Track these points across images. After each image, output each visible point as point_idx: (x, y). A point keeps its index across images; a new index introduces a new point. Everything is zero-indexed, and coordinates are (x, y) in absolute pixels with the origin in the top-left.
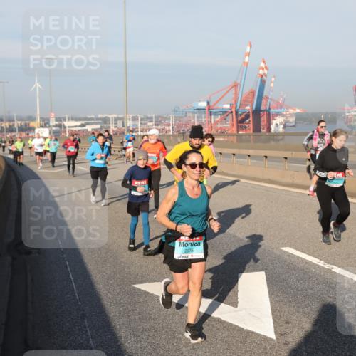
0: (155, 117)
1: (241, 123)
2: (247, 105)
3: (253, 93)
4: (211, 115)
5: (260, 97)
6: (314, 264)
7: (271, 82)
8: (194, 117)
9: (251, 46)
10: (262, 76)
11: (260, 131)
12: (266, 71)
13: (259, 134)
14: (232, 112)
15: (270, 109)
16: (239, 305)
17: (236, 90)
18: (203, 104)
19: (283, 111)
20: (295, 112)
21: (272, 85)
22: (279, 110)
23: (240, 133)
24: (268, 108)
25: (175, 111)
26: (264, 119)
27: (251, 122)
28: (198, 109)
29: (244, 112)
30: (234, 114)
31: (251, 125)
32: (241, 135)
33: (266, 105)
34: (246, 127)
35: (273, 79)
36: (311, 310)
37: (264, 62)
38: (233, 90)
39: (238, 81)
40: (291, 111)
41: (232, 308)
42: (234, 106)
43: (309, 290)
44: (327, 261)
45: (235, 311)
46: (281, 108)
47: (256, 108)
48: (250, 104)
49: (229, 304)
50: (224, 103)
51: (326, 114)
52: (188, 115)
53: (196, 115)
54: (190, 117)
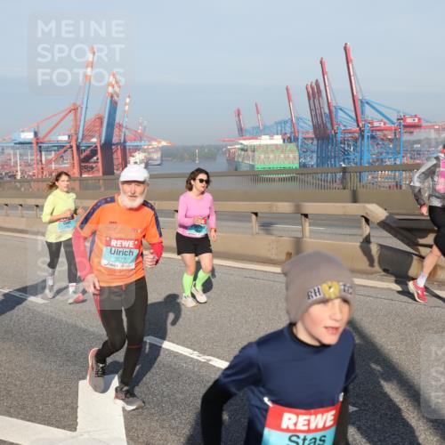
1: (85, 160)
2: (93, 137)
3: (101, 119)
4: (41, 151)
5: (111, 125)
6: (185, 356)
7: (126, 104)
8: (15, 155)
10: (112, 96)
11: (113, 173)
12: (117, 89)
13: (111, 177)
14: (71, 147)
15: (125, 142)
16: (78, 427)
17: (75, 116)
18: (29, 136)
19: (144, 144)
20: (160, 145)
21: (127, 108)
22: (138, 143)
23: (84, 176)
24: (122, 141)
26: (117, 156)
27: (100, 160)
28: (20, 143)
29: (89, 147)
30: (74, 149)
31: (100, 165)
32: (86, 179)
33: (120, 136)
34: (92, 168)
35: (128, 100)
36: (181, 423)
37: (114, 76)
38: (71, 116)
39: (78, 104)
40: (155, 144)
41: (69, 433)
42: (75, 137)
43: (178, 395)
44: (203, 352)
45: (73, 437)
46: (141, 140)
47: (106, 140)
48: (97, 135)
49: (64, 428)
50: (59, 135)
51: (201, 148)
52: (6, 151)
53: (18, 152)
54: (9, 154)
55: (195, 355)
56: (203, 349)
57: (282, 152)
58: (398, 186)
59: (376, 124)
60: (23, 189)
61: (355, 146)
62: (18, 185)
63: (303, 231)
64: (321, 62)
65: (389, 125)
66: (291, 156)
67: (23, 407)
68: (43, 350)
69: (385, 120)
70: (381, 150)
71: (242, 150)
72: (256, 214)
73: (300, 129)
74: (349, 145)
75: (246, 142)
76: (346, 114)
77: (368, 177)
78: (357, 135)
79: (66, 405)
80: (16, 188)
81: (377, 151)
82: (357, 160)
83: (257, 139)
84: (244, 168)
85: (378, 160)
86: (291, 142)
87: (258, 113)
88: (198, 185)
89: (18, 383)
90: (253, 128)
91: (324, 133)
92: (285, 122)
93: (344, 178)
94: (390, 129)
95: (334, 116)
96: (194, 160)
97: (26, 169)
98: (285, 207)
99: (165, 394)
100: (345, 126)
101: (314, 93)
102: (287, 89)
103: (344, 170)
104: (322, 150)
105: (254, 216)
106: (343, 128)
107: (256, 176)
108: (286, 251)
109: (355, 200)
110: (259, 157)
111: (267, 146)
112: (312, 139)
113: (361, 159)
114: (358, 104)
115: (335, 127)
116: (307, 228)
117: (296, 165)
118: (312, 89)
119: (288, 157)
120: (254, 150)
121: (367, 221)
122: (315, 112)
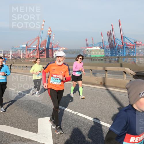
0: (3, 51)
1: (41, 53)
2: (43, 46)
3: (46, 41)
4: (28, 50)
5: (49, 43)
6: (70, 112)
7: (53, 37)
8: (20, 51)
9: (44, 22)
10: (49, 34)
11: (49, 57)
12: (51, 32)
13: (48, 58)
14: (37, 49)
15: (53, 48)
16: (38, 132)
18: (25, 46)
20: (63, 49)
21: (54, 38)
22: (57, 49)
25: (12, 49)
26: (50, 52)
27: (45, 53)
28: (22, 48)
29: (42, 49)
30: (38, 50)
31: (45, 55)
32: (41, 59)
33: (51, 46)
34: (43, 55)
35: (54, 36)
36: (68, 132)
37: (50, 28)
38: (37, 40)
39: (39, 36)
40: (62, 49)
41: (35, 134)
42: (38, 47)
43: (68, 124)
44: (75, 111)
45: (37, 135)
46: (57, 47)
47: (47, 47)
48: (45, 46)
49: (34, 132)
50: (33, 46)
51: (75, 50)
52: (18, 50)
53: (21, 50)
54: (19, 51)
55: (73, 112)
56: (75, 110)
57: (100, 52)
58: (134, 62)
59: (128, 44)
60: (22, 61)
61: (122, 50)
62: (21, 60)
63: (106, 75)
64: (112, 25)
65: (132, 44)
66: (102, 53)
67: (22, 126)
68: (28, 109)
69: (131, 43)
70: (129, 52)
71: (88, 51)
72: (92, 70)
73: (105, 45)
74: (120, 50)
75: (89, 49)
76: (119, 40)
77: (125, 60)
78: (122, 47)
79: (35, 125)
80: (20, 61)
81: (128, 52)
82: (122, 54)
83: (92, 48)
84: (88, 56)
85: (128, 55)
86: (102, 49)
87: (92, 40)
88: (79, 60)
89: (20, 118)
90: (91, 45)
91: (112, 46)
92: (101, 43)
93: (118, 60)
94: (132, 45)
95: (115, 41)
96: (73, 54)
97: (24, 56)
98: (100, 68)
99: (64, 123)
100: (119, 44)
101: (110, 34)
102: (101, 33)
103: (118, 58)
104: (111, 51)
105: (91, 71)
106: (118, 45)
107: (92, 59)
108: (100, 81)
109: (121, 66)
110: (93, 53)
111: (95, 50)
112: (109, 48)
113: (123, 54)
114: (123, 38)
115: (116, 45)
116: (107, 74)
117: (104, 56)
118: (109, 33)
119: (101, 53)
120: (91, 51)
121: (125, 73)
122: (110, 40)
